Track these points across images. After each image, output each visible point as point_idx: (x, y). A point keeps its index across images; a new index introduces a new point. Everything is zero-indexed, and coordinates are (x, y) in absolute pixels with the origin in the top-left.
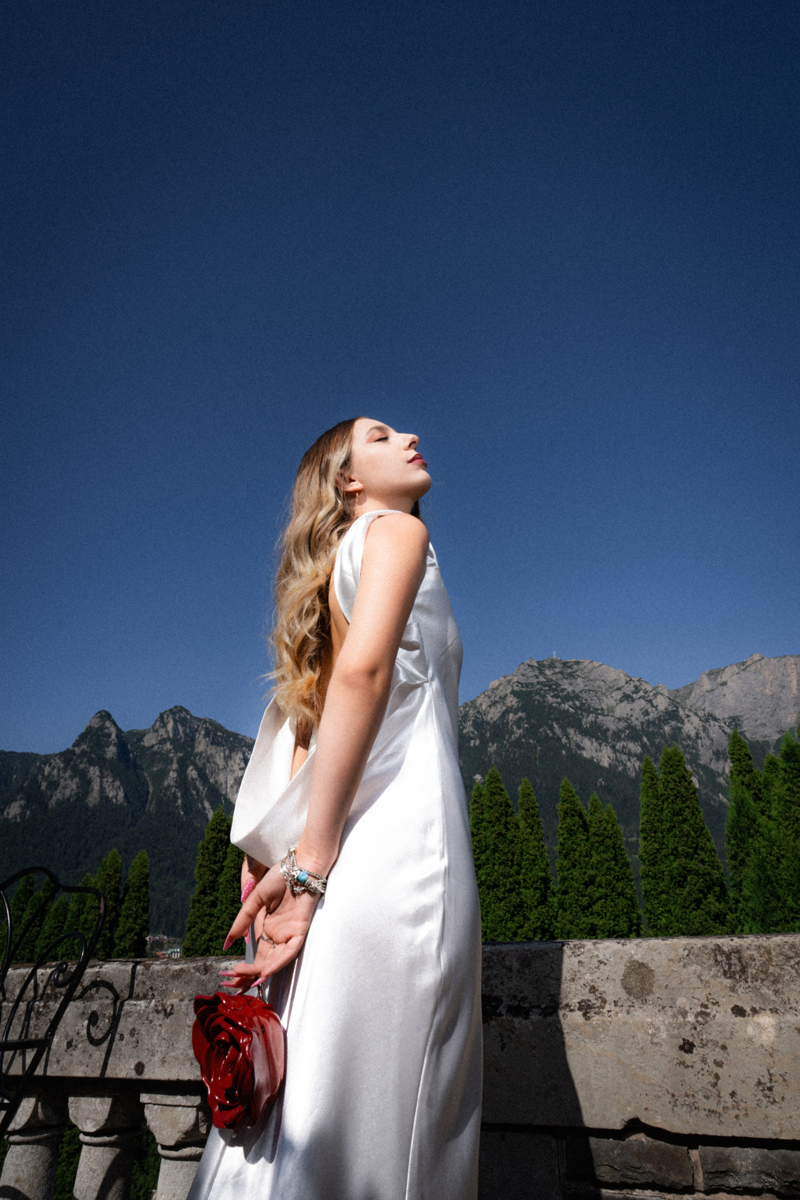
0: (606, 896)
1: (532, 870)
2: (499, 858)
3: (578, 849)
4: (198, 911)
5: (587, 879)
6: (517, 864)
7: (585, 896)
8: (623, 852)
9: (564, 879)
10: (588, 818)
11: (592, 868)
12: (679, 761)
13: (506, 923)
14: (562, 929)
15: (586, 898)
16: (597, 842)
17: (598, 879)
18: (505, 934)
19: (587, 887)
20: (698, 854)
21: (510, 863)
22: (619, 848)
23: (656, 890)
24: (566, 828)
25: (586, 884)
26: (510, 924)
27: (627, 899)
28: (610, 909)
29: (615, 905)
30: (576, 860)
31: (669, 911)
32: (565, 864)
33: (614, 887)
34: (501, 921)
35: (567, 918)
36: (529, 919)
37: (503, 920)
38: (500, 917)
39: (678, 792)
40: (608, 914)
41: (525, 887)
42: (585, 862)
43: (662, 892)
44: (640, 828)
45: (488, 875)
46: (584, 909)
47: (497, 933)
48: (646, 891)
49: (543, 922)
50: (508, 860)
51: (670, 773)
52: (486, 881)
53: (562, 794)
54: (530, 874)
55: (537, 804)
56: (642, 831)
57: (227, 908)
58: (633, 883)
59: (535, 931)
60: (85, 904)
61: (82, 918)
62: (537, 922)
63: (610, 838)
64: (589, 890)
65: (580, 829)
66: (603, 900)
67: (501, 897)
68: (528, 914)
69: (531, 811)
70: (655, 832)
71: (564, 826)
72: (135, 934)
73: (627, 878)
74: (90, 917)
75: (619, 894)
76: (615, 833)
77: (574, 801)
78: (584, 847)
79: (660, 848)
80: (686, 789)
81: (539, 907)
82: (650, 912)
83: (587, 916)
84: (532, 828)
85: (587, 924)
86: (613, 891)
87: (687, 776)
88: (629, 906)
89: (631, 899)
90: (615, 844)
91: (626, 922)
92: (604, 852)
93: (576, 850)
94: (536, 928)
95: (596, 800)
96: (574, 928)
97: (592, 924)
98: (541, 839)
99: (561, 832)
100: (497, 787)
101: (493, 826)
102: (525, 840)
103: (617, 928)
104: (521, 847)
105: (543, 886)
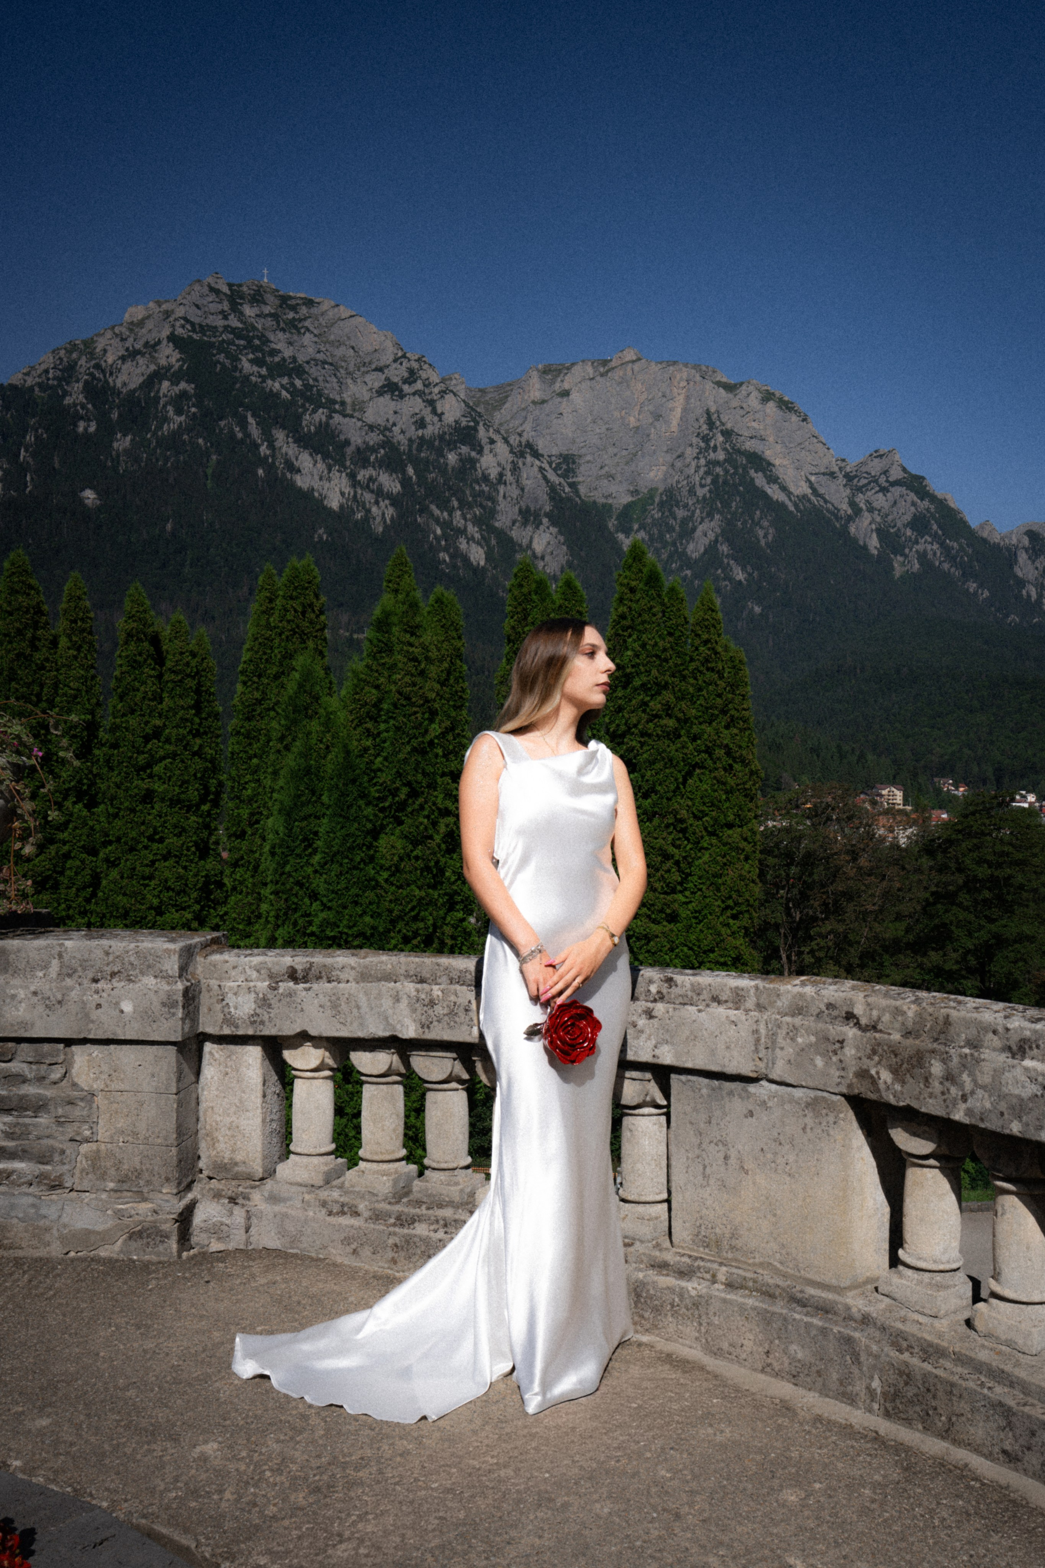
0: (174, 755)
1: (69, 711)
2: (17, 690)
3: (142, 689)
5: (148, 730)
7: (143, 753)
8: (212, 697)
9: (114, 729)
10: (165, 646)
11: (160, 716)
12: (309, 583)
14: (106, 794)
15: (143, 756)
16: (172, 681)
17: (167, 731)
19: (147, 742)
21: (34, 698)
22: (206, 692)
23: (246, 752)
24: (128, 657)
25: (147, 739)
27: (206, 760)
28: (177, 772)
29: (186, 768)
30: (136, 704)
32: (118, 707)
33: (188, 744)
35: (113, 779)
39: (298, 627)
40: (174, 779)
42: (149, 706)
43: (255, 756)
44: (240, 668)
46: (139, 769)
48: (232, 753)
49: (80, 782)
51: (291, 598)
53: (128, 606)
56: (242, 672)
58: (219, 740)
59: (66, 793)
62: (71, 781)
63: (193, 678)
64: (149, 746)
65: (151, 661)
66: (169, 760)
69: (79, 623)
70: (260, 676)
71: (125, 653)
73: (213, 733)
75: (194, 754)
76: (204, 670)
77: (146, 619)
78: (151, 687)
79: (263, 699)
80: (311, 622)
82: (235, 780)
83: (143, 779)
84: (78, 649)
85: (141, 789)
86: (185, 748)
87: (317, 605)
88: (206, 770)
89: (212, 761)
90: (199, 685)
91: (197, 790)
92: (181, 696)
93: (138, 690)
94: (69, 789)
95: (180, 622)
96: (121, 793)
97: (148, 790)
98: (92, 667)
99: (120, 662)
100: (23, 583)
101: (10, 642)
102: (63, 665)
103: (183, 796)
104: (56, 677)
105: (85, 733)
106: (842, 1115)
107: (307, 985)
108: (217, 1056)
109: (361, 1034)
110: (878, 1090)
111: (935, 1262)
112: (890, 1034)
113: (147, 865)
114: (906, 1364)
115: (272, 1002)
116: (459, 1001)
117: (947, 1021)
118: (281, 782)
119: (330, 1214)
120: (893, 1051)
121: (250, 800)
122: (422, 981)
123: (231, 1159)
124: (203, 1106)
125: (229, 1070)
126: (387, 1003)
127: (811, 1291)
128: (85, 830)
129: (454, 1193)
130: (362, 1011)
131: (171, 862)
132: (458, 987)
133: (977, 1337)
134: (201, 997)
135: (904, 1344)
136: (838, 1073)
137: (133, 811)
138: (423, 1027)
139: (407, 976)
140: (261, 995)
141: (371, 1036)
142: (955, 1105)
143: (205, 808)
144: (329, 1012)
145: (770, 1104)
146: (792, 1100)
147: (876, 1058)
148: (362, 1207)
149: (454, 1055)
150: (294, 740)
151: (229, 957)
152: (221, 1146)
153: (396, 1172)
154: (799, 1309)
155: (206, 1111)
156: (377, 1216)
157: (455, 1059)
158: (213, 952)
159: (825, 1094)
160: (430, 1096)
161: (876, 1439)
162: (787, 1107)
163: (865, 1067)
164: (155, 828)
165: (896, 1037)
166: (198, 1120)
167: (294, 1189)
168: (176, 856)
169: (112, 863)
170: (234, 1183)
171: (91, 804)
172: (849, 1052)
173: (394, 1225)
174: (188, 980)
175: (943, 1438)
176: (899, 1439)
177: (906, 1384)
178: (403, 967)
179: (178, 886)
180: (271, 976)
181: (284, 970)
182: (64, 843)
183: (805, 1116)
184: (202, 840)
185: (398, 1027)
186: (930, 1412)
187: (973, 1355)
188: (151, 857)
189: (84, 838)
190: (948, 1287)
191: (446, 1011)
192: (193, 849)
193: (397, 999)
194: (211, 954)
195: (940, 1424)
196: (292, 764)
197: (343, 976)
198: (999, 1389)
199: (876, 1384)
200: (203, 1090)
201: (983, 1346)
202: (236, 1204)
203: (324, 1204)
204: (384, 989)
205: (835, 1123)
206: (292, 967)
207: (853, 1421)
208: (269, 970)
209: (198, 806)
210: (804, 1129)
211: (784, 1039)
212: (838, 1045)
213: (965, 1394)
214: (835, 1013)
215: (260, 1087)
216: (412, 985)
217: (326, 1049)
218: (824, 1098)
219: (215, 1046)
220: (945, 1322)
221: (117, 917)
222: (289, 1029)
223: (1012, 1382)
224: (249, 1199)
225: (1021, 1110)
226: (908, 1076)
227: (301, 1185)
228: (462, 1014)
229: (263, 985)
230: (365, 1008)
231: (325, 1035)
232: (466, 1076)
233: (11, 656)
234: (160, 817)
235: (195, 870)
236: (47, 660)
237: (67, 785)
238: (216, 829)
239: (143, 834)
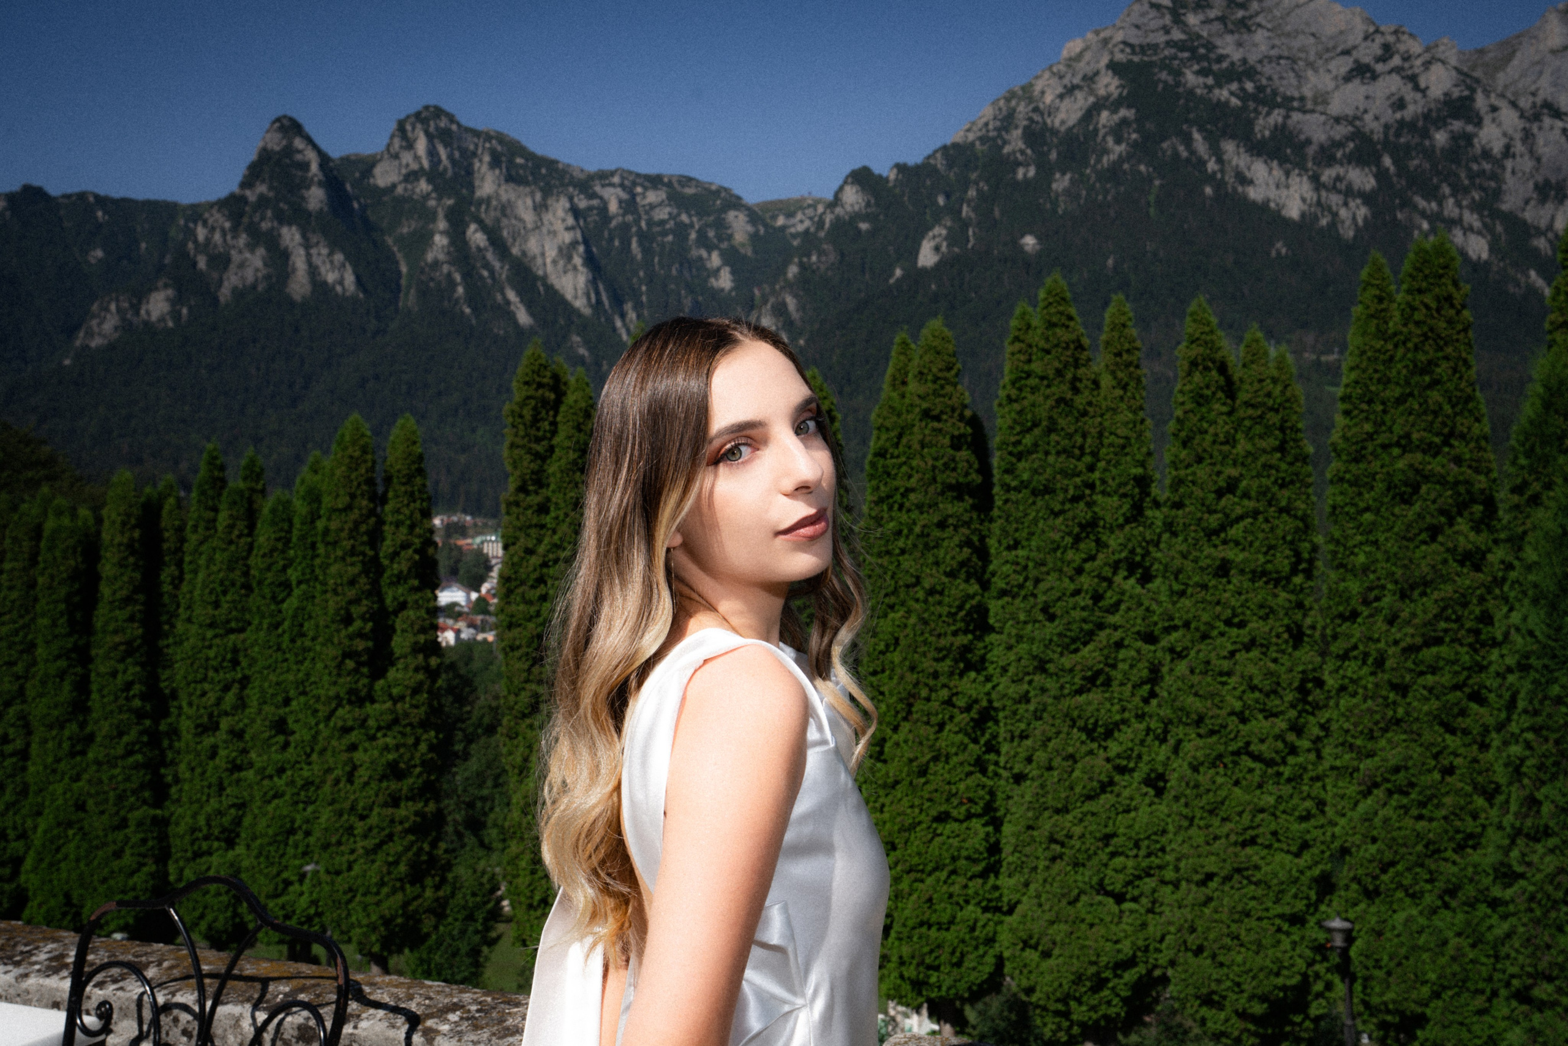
0: (1256, 514)
1: (1118, 464)
2: (1058, 443)
3: (1211, 430)
4: (518, 518)
5: (1222, 484)
6: (1092, 454)
7: (1215, 512)
8: (1300, 435)
9: (1178, 483)
10: (1237, 373)
11: (1235, 464)
12: (1446, 267)
13: (1065, 552)
14: (1166, 566)
15: (1216, 516)
16: (1250, 418)
17: (1244, 483)
18: (1061, 571)
19: (1219, 497)
20: (1451, 446)
21: (1077, 452)
22: (1291, 428)
23: (1355, 505)
24: (1191, 391)
25: (1220, 493)
26: (1070, 555)
27: (1296, 517)
28: (1261, 536)
29: (1272, 529)
30: (1205, 450)
31: (1375, 543)
32: (1182, 455)
33: (1272, 498)
34: (1055, 550)
35: (1178, 548)
36: (1107, 546)
37: (1058, 547)
38: (1053, 542)
39: (1431, 329)
40: (1257, 544)
41: (1104, 493)
42: (1220, 451)
43: (1367, 509)
44: (1339, 394)
45: (1035, 472)
46: (1211, 534)
47: (1044, 569)
48: (1334, 507)
49: (1132, 552)
50: (1074, 446)
51: (1420, 291)
52: (1030, 482)
53: (1189, 327)
54: (1114, 471)
55: (1138, 344)
56: (1343, 399)
57: (566, 515)
58: (1310, 490)
59: (1116, 566)
60: (320, 502)
61: (320, 524)
62: (1121, 551)
63: (1277, 411)
64: (1223, 502)
65: (1220, 394)
66: (1250, 520)
67: (1056, 509)
68: (1104, 538)
70: (1370, 402)
71: (1188, 387)
72: (416, 551)
73: (1302, 481)
74: (334, 525)
75: (1281, 510)
76: (1288, 400)
77: (1212, 342)
78: (1223, 427)
79: (1376, 432)
80: (1450, 322)
81: (1127, 528)
82: (1338, 542)
83: (1215, 546)
84: (1125, 387)
85: (1214, 559)
86: (1270, 505)
87: (1458, 297)
88: (1297, 530)
89: (1304, 518)
90: (1284, 421)
91: (1287, 557)
92: (1261, 437)
93: (1206, 432)
94: (1119, 561)
95: (1257, 341)
96: (1189, 565)
97: (1223, 559)
98: (1141, 408)
99: (1181, 399)
100: (1061, 313)
101: (1048, 386)
102: (1108, 409)
103: (1269, 567)
104: (1101, 424)
105: (1137, 490)
113: (1225, 658)
121: (1365, 570)
128: (1140, 612)
131: (1255, 653)
137: (1204, 587)
143: (1298, 580)
164: (1233, 609)
168: (1262, 645)
169: (1177, 654)
171: (1146, 578)
179: (1267, 685)
182: (1116, 628)
184: (1295, 623)
188: (1230, 647)
189: (1139, 621)
192: (1286, 636)
209: (1288, 579)
221: (1187, 724)
233: (1050, 402)
234: (1240, 594)
235: (1288, 664)
236: (1090, 404)
237: (1117, 557)
238: (1311, 609)
239: (1218, 617)
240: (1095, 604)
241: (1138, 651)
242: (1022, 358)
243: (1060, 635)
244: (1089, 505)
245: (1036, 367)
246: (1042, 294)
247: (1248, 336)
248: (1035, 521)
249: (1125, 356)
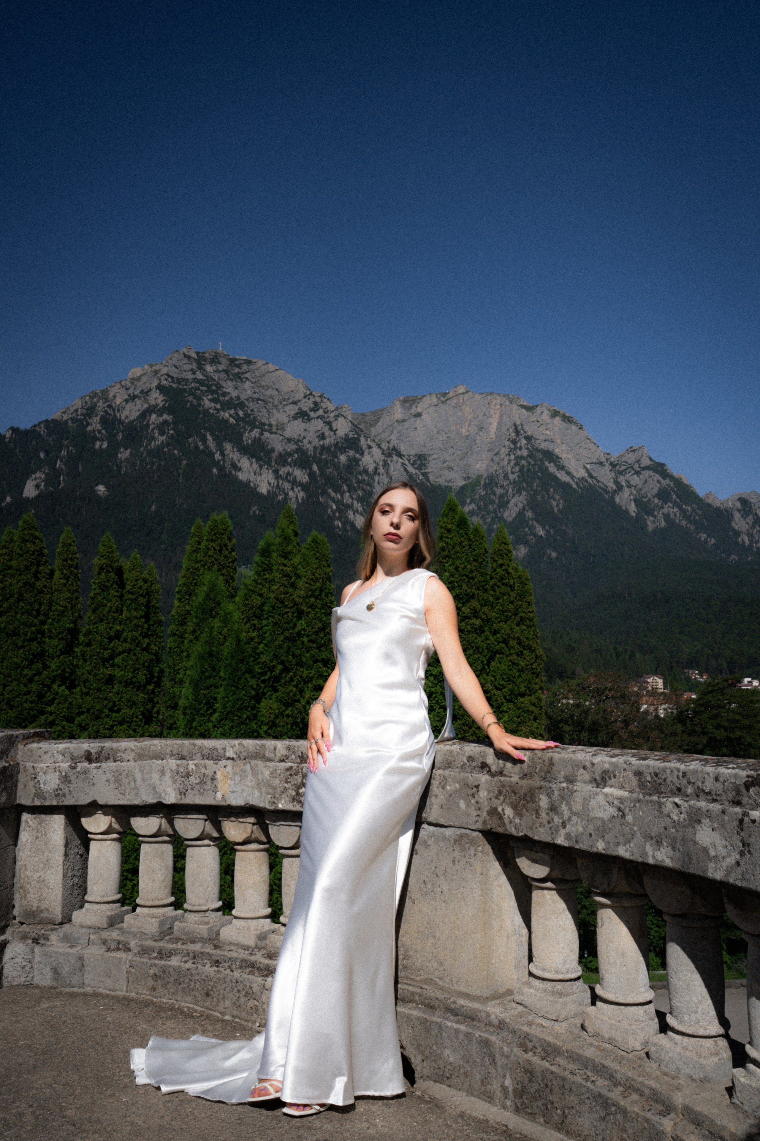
0: (129, 651)
1: (59, 621)
2: (23, 607)
3: (109, 605)
5: (113, 634)
6: (44, 615)
7: (108, 649)
8: (158, 610)
9: (89, 632)
10: (125, 575)
11: (120, 623)
12: (225, 530)
13: (23, 670)
15: (107, 651)
16: (130, 599)
17: (125, 634)
18: (19, 680)
19: (110, 642)
21: (34, 613)
22: (153, 606)
23: (179, 647)
24: (99, 583)
25: (111, 639)
26: (26, 671)
27: (152, 654)
28: (131, 662)
29: (137, 659)
30: (104, 616)
32: (92, 618)
33: (139, 642)
34: (17, 668)
35: (86, 668)
36: (50, 667)
37: (19, 667)
38: (16, 663)
39: (216, 560)
40: (128, 667)
41: (49, 637)
42: (113, 617)
44: (177, 590)
45: (8, 623)
46: (105, 661)
48: (170, 648)
49: (64, 671)
50: (33, 610)
51: (212, 541)
53: (101, 548)
54: (57, 625)
55: (78, 555)
56: (178, 592)
58: (161, 640)
59: (54, 679)
62: (58, 670)
63: (144, 597)
64: (112, 645)
65: (115, 586)
66: (126, 654)
67: (21, 644)
68: (48, 663)
70: (190, 595)
71: (98, 581)
73: (157, 635)
75: (144, 650)
76: (152, 592)
77: (113, 557)
78: (115, 603)
80: (226, 557)
81: (62, 657)
83: (107, 668)
84: (67, 579)
85: (105, 675)
86: (137, 646)
87: (230, 545)
88: (151, 661)
89: (156, 654)
90: (149, 601)
91: (145, 675)
92: (135, 610)
93: (106, 605)
94: (56, 676)
95: (136, 559)
96: (91, 678)
97: (110, 675)
98: (77, 591)
99: (94, 587)
100: (31, 535)
101: (20, 575)
102: (56, 590)
103: (134, 679)
104: (50, 598)
105: (69, 636)
106: (480, 848)
107: (99, 764)
108: (31, 823)
109: (137, 802)
110: (504, 825)
111: (557, 972)
112: (511, 777)
113: (108, 729)
114: (529, 1062)
115: (72, 778)
116: (207, 772)
117: (551, 764)
118: (191, 663)
119: (109, 950)
120: (513, 791)
122: (183, 758)
123: (38, 907)
124: (19, 863)
125: (39, 835)
126: (155, 776)
127: (462, 1002)
128: (66, 705)
129: (203, 930)
130: (137, 783)
131: (125, 726)
132: (207, 761)
133: (587, 1037)
134: (20, 776)
135: (530, 1045)
136: (475, 813)
137: (99, 690)
138: (180, 794)
139: (172, 755)
140: (64, 773)
141: (144, 803)
142: (557, 831)
143: (150, 687)
144: (113, 786)
145: (429, 843)
146: (445, 839)
147: (502, 798)
148: (132, 944)
149: (205, 817)
150: (202, 633)
151: (44, 745)
152: (31, 897)
153: (164, 915)
154: (452, 1017)
155: (20, 870)
156: (144, 951)
157: (206, 820)
158: (33, 742)
159: (467, 831)
160: (189, 850)
161: (505, 1132)
162: (441, 844)
163: (494, 806)
164: (114, 702)
165: (515, 779)
166: (14, 876)
167: (83, 930)
168: (128, 722)
169: (83, 728)
170: (39, 927)
171: (71, 687)
172: (483, 794)
173: (156, 958)
174: (6, 762)
175: (559, 1130)
176: (525, 1132)
177: (530, 1081)
178: (169, 749)
180: (72, 759)
181: (82, 753)
182: (51, 714)
183: (454, 850)
184: (148, 710)
185: (163, 795)
186: (549, 1107)
187: (581, 1052)
188: (111, 723)
189: (65, 710)
190: (568, 994)
191: (197, 781)
192: (140, 717)
193: (163, 773)
194: (30, 743)
195: (556, 1118)
196: (200, 649)
197: (125, 756)
198: (600, 1082)
199: (508, 1082)
200: (19, 851)
201: (591, 1045)
202: (38, 943)
203: (104, 942)
204: (154, 766)
205: (475, 855)
206: (88, 751)
207: (490, 1117)
208: (72, 753)
209: (145, 686)
210: (454, 862)
211: (438, 788)
212: (475, 789)
213: (574, 1089)
214: (474, 764)
215: (62, 849)
216: (174, 761)
217: (113, 816)
218: (466, 834)
219: (30, 815)
220: (564, 1024)
222: (84, 800)
223: (610, 1076)
224: (48, 940)
225: (604, 831)
226: (524, 810)
227: (89, 927)
228: (209, 782)
229: (65, 766)
230: (139, 782)
231: (110, 803)
232: (215, 834)
233: (20, 584)
234: (118, 694)
235: (141, 732)
236: (45, 587)
237: (55, 673)
238: (157, 703)
239: (105, 706)
240: (38, 700)
241: (63, 727)
242: (7, 558)
243: (16, 717)
244: (39, 643)
245: (13, 563)
246: (20, 523)
247: (133, 555)
248: (7, 651)
249: (69, 562)
